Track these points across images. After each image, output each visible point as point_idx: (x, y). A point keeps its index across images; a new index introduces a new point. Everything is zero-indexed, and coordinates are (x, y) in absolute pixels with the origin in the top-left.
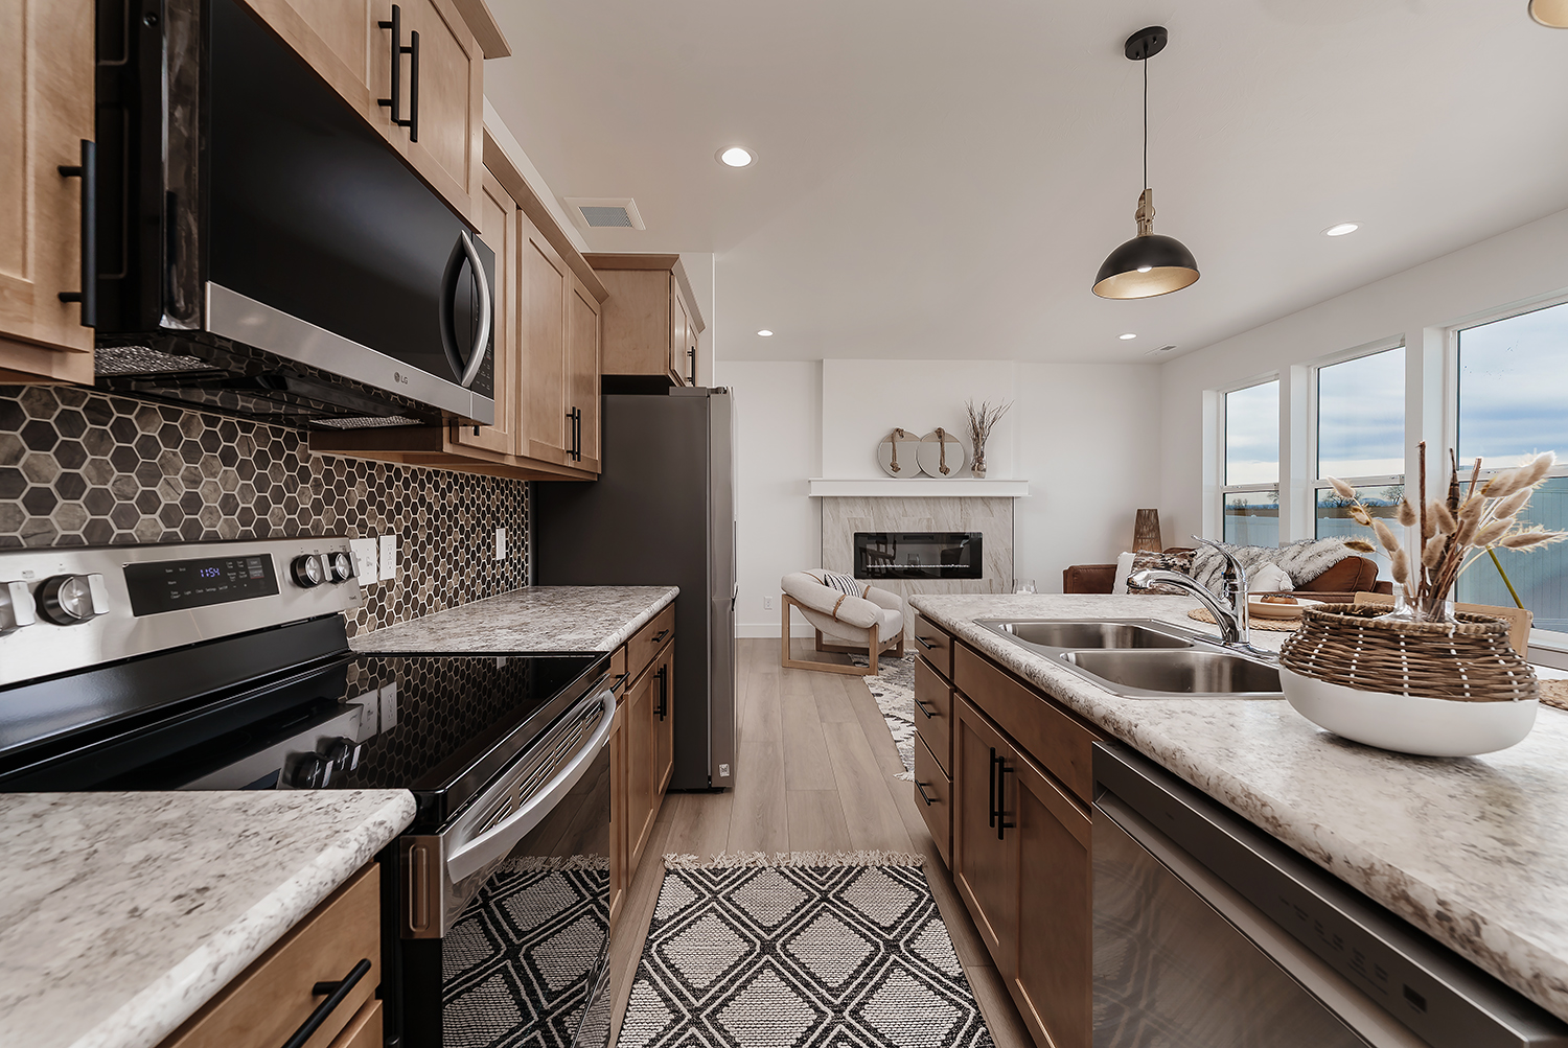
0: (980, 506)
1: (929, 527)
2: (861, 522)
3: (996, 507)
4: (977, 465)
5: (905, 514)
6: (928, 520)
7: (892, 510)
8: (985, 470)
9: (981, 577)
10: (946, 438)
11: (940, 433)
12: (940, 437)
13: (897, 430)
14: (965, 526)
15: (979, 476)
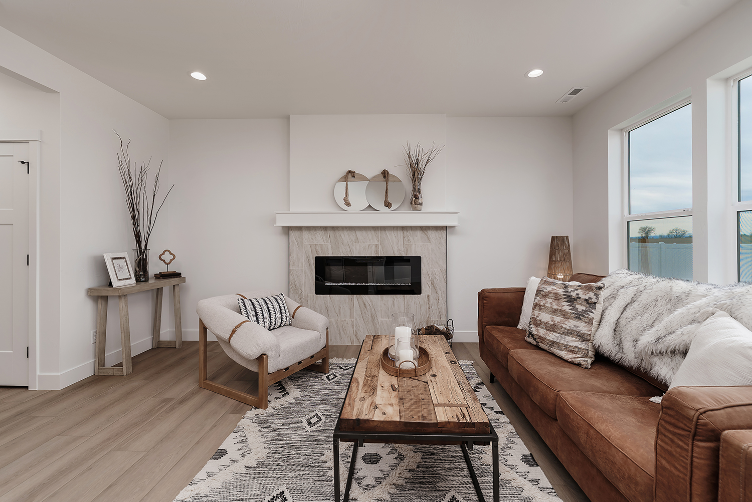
0: (419, 233)
1: (377, 252)
2: (321, 247)
3: (432, 234)
4: (415, 200)
5: (357, 241)
6: (376, 246)
7: (345, 236)
8: (421, 204)
9: (420, 293)
10: (390, 178)
11: (385, 174)
12: (385, 177)
13: (350, 172)
14: (407, 250)
15: (415, 209)
